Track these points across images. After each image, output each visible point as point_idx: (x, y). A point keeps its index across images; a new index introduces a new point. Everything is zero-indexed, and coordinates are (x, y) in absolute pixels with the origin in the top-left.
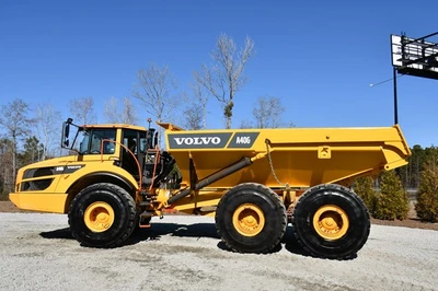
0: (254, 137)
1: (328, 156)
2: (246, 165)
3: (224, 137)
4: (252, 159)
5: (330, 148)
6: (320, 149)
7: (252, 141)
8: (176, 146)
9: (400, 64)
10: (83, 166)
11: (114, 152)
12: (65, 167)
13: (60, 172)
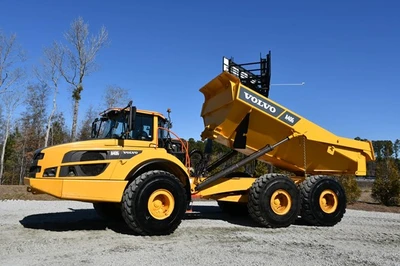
10: (140, 152)
11: (151, 139)
12: (120, 151)
13: (115, 157)
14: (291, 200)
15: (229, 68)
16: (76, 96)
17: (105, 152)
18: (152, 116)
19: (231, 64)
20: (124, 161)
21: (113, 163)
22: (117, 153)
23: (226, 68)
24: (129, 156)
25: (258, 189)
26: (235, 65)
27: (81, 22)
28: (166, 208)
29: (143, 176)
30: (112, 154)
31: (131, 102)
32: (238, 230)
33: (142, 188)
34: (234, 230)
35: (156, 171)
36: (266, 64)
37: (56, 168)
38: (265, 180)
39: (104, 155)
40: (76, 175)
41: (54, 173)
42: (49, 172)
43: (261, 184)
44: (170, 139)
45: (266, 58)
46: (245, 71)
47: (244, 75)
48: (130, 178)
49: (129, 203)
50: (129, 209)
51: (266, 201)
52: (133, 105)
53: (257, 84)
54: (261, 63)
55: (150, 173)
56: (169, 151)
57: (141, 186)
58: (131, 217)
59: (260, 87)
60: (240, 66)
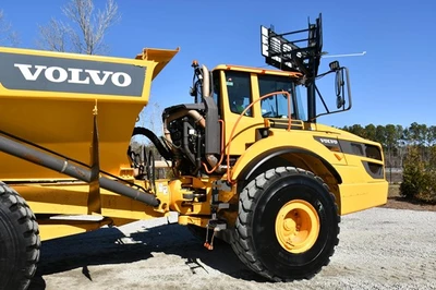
9: (267, 54)
15: (269, 40)
19: (271, 34)
23: (265, 40)
26: (276, 36)
36: (316, 31)
45: (315, 23)
46: (288, 43)
47: (287, 48)
53: (302, 58)
54: (310, 30)
59: (306, 61)
60: (281, 36)
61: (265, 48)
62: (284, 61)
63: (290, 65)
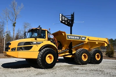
0: (85, 38)
1: (97, 43)
2: (83, 44)
3: (80, 37)
4: (84, 43)
5: (98, 42)
6: (96, 42)
7: (85, 39)
8: (69, 38)
10: (43, 42)
11: (45, 38)
12: (37, 42)
13: (35, 44)
14: (88, 56)
15: (62, 17)
16: (14, 25)
17: (32, 42)
18: (45, 31)
19: (62, 16)
20: (38, 45)
21: (34, 46)
22: (35, 43)
23: (61, 17)
24: (39, 44)
25: (78, 53)
26: (63, 16)
27: (15, 2)
28: (51, 60)
29: (44, 50)
30: (34, 43)
31: (40, 26)
32: (72, 66)
33: (44, 54)
34: (71, 66)
35: (48, 48)
36: (73, 16)
37: (15, 48)
38: (80, 50)
39: (31, 43)
40: (22, 50)
41: (15, 50)
42: (13, 49)
43: (79, 52)
44: (50, 38)
45: (73, 14)
46: (66, 18)
47: (66, 19)
48: (40, 50)
49: (40, 58)
50: (40, 61)
51: (80, 57)
52: (40, 27)
53: (69, 22)
54: (71, 15)
55: (46, 49)
56: (51, 42)
57: (43, 53)
58: (41, 63)
59: (70, 23)
60: (65, 16)
61: (61, 19)
62: (65, 22)
63: (66, 23)
